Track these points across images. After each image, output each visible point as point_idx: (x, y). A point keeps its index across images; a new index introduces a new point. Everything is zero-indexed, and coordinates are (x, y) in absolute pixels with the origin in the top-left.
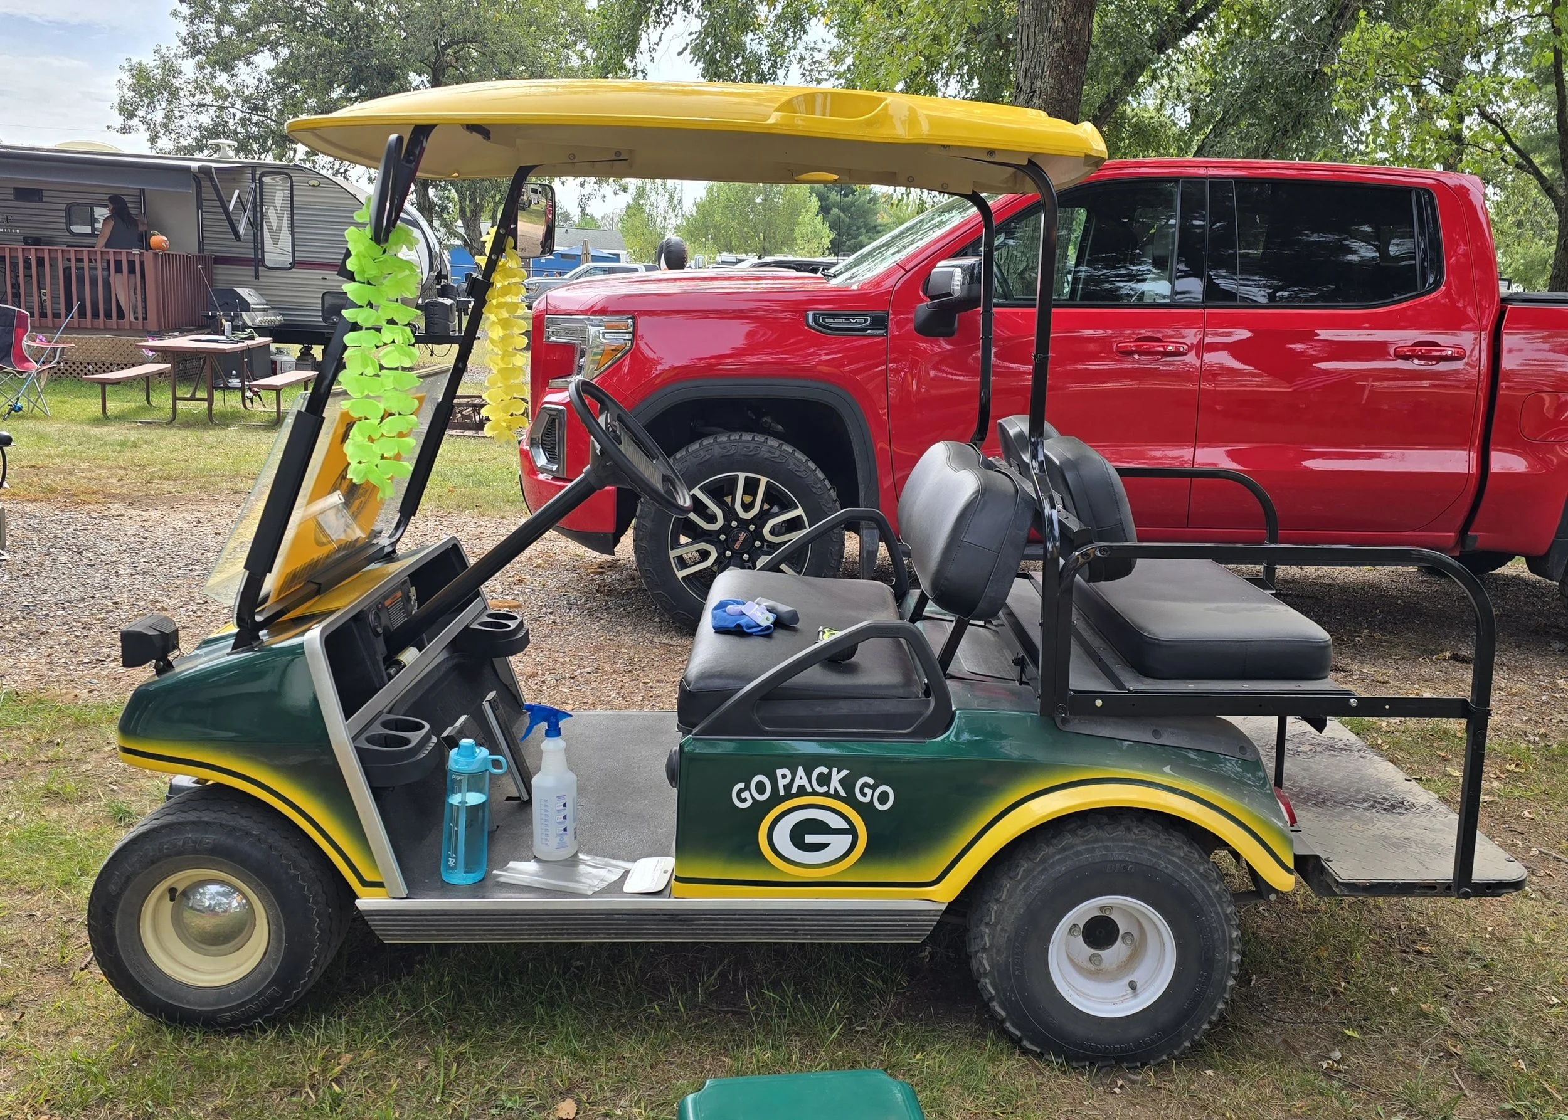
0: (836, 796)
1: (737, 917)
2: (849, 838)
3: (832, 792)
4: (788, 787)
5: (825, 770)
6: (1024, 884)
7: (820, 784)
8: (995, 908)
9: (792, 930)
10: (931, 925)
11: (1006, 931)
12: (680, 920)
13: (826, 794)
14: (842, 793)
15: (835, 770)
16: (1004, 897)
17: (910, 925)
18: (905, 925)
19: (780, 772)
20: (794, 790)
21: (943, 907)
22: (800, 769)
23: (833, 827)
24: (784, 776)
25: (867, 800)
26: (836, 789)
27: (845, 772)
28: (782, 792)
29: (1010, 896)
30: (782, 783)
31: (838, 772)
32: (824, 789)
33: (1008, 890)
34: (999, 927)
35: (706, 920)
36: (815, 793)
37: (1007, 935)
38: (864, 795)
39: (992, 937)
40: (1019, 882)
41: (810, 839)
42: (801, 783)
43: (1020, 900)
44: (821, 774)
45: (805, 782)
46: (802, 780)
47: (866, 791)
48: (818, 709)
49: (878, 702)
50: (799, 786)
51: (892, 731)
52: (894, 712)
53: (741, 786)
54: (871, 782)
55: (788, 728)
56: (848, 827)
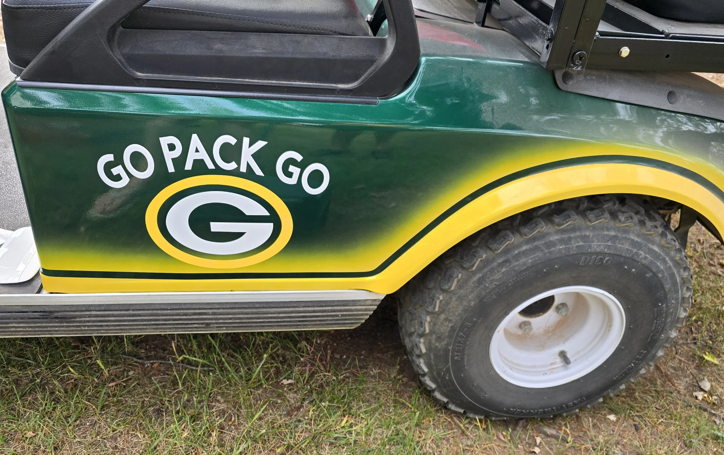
0: (250, 175)
1: (131, 312)
2: (270, 227)
3: (243, 169)
4: (179, 162)
5: (233, 141)
6: (478, 276)
7: (227, 160)
8: (441, 298)
9: (202, 324)
10: (367, 315)
11: (450, 321)
12: (57, 318)
13: (236, 173)
14: (258, 172)
15: (246, 141)
16: (453, 288)
17: (342, 315)
18: (337, 316)
19: (165, 141)
20: (189, 166)
21: (382, 297)
22: (195, 137)
23: (247, 213)
24: (172, 147)
25: (293, 181)
26: (248, 166)
27: (261, 144)
28: (171, 169)
29: (460, 286)
30: (169, 156)
31: (251, 144)
32: (232, 166)
33: (458, 281)
34: (443, 316)
35: (90, 316)
36: (218, 171)
37: (450, 325)
38: (289, 175)
39: (433, 324)
40: (474, 273)
41: (216, 227)
42: (198, 156)
43: (472, 292)
44: (225, 147)
45: (203, 155)
46: (198, 152)
47: (292, 168)
48: (218, 46)
49: (309, 39)
50: (195, 161)
51: (330, 85)
52: (333, 56)
53: (109, 157)
54: (299, 157)
55: (173, 74)
56: (266, 213)
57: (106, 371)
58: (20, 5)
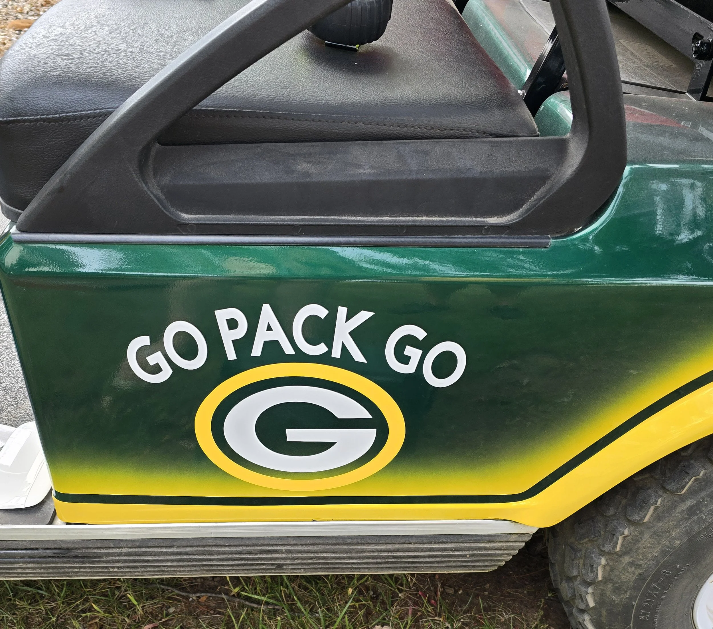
0: (345, 361)
1: (175, 549)
2: (371, 434)
3: (336, 353)
5: (322, 312)
6: (689, 503)
7: (312, 341)
8: (626, 532)
10: (508, 555)
11: (639, 566)
13: (325, 359)
14: (358, 357)
15: (342, 311)
16: (646, 520)
17: (472, 556)
18: (465, 556)
19: (222, 315)
20: (257, 351)
21: (535, 531)
22: (266, 309)
23: (340, 416)
24: (232, 324)
25: (409, 368)
26: (344, 349)
27: (364, 316)
28: (231, 355)
29: (658, 517)
30: (229, 337)
31: (349, 316)
32: (321, 349)
33: (655, 510)
34: (626, 559)
36: (300, 356)
37: (638, 572)
38: (405, 360)
39: (610, 570)
40: (683, 499)
42: (270, 336)
43: (677, 526)
44: (312, 320)
45: (279, 335)
46: (272, 330)
47: (409, 351)
48: (302, 166)
49: (444, 146)
50: (265, 343)
51: (474, 219)
52: (481, 173)
53: (144, 340)
54: (420, 334)
55: (235, 213)
56: (367, 415)
57: (139, 608)
58: (10, 116)
